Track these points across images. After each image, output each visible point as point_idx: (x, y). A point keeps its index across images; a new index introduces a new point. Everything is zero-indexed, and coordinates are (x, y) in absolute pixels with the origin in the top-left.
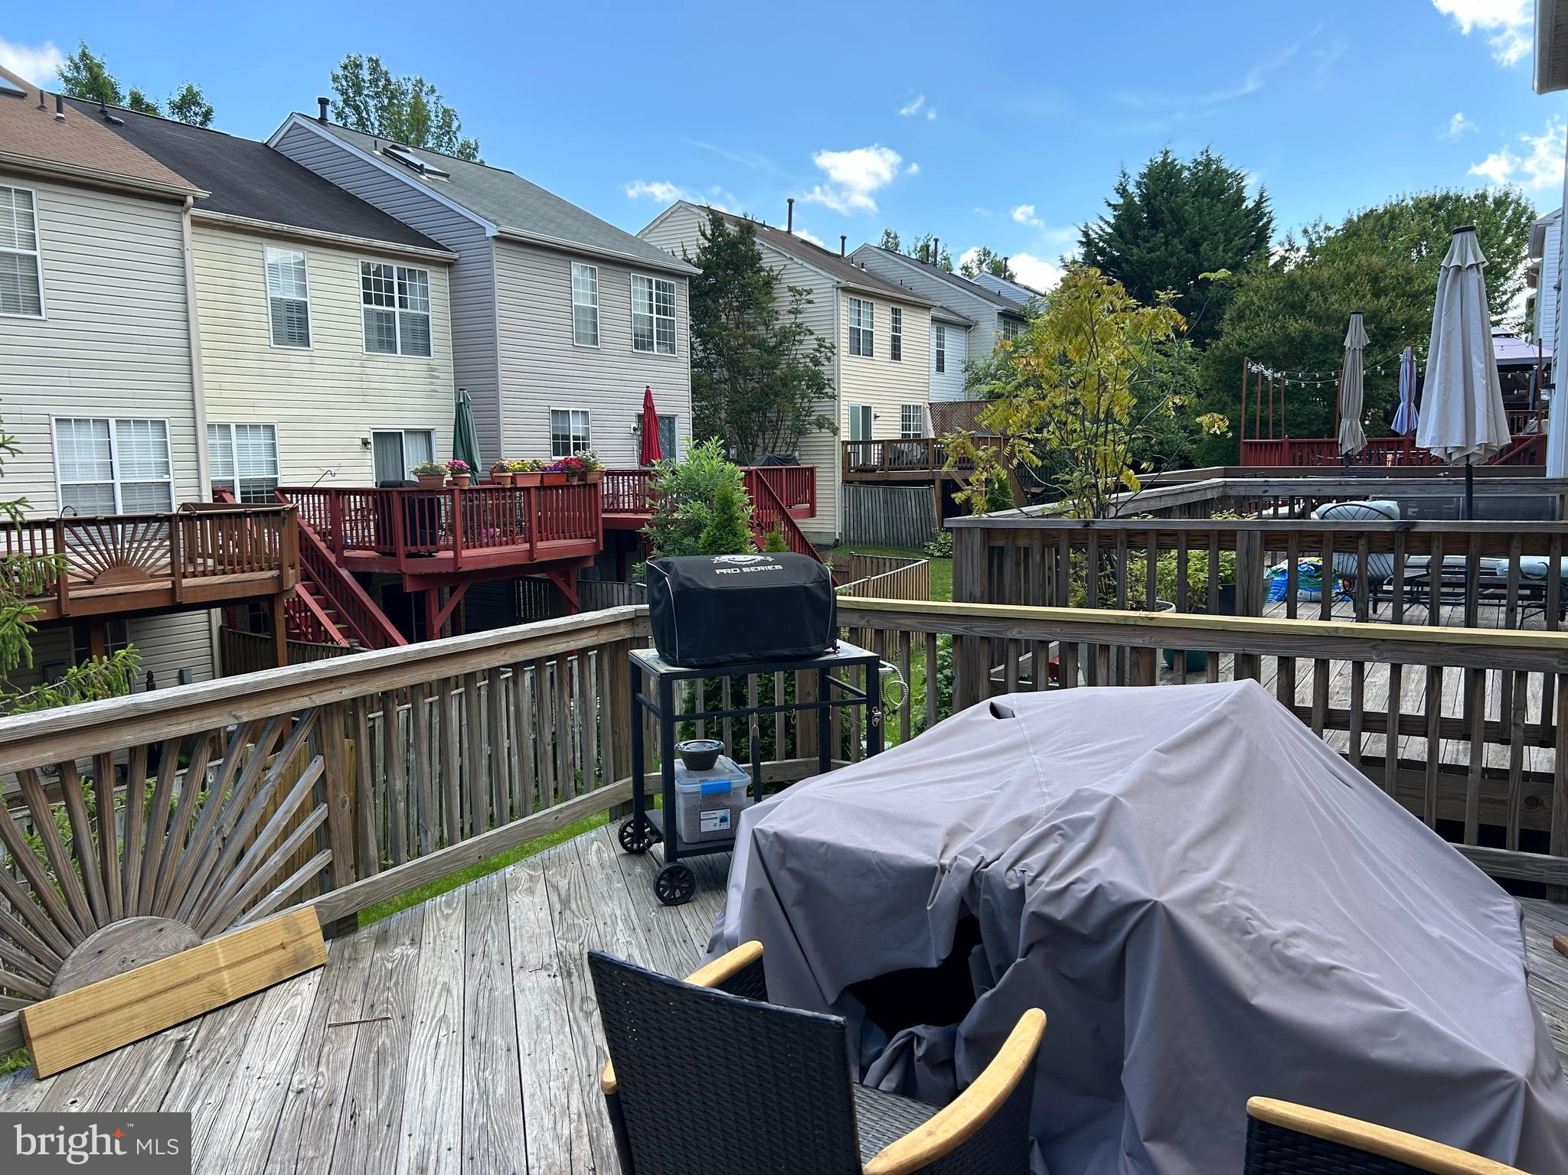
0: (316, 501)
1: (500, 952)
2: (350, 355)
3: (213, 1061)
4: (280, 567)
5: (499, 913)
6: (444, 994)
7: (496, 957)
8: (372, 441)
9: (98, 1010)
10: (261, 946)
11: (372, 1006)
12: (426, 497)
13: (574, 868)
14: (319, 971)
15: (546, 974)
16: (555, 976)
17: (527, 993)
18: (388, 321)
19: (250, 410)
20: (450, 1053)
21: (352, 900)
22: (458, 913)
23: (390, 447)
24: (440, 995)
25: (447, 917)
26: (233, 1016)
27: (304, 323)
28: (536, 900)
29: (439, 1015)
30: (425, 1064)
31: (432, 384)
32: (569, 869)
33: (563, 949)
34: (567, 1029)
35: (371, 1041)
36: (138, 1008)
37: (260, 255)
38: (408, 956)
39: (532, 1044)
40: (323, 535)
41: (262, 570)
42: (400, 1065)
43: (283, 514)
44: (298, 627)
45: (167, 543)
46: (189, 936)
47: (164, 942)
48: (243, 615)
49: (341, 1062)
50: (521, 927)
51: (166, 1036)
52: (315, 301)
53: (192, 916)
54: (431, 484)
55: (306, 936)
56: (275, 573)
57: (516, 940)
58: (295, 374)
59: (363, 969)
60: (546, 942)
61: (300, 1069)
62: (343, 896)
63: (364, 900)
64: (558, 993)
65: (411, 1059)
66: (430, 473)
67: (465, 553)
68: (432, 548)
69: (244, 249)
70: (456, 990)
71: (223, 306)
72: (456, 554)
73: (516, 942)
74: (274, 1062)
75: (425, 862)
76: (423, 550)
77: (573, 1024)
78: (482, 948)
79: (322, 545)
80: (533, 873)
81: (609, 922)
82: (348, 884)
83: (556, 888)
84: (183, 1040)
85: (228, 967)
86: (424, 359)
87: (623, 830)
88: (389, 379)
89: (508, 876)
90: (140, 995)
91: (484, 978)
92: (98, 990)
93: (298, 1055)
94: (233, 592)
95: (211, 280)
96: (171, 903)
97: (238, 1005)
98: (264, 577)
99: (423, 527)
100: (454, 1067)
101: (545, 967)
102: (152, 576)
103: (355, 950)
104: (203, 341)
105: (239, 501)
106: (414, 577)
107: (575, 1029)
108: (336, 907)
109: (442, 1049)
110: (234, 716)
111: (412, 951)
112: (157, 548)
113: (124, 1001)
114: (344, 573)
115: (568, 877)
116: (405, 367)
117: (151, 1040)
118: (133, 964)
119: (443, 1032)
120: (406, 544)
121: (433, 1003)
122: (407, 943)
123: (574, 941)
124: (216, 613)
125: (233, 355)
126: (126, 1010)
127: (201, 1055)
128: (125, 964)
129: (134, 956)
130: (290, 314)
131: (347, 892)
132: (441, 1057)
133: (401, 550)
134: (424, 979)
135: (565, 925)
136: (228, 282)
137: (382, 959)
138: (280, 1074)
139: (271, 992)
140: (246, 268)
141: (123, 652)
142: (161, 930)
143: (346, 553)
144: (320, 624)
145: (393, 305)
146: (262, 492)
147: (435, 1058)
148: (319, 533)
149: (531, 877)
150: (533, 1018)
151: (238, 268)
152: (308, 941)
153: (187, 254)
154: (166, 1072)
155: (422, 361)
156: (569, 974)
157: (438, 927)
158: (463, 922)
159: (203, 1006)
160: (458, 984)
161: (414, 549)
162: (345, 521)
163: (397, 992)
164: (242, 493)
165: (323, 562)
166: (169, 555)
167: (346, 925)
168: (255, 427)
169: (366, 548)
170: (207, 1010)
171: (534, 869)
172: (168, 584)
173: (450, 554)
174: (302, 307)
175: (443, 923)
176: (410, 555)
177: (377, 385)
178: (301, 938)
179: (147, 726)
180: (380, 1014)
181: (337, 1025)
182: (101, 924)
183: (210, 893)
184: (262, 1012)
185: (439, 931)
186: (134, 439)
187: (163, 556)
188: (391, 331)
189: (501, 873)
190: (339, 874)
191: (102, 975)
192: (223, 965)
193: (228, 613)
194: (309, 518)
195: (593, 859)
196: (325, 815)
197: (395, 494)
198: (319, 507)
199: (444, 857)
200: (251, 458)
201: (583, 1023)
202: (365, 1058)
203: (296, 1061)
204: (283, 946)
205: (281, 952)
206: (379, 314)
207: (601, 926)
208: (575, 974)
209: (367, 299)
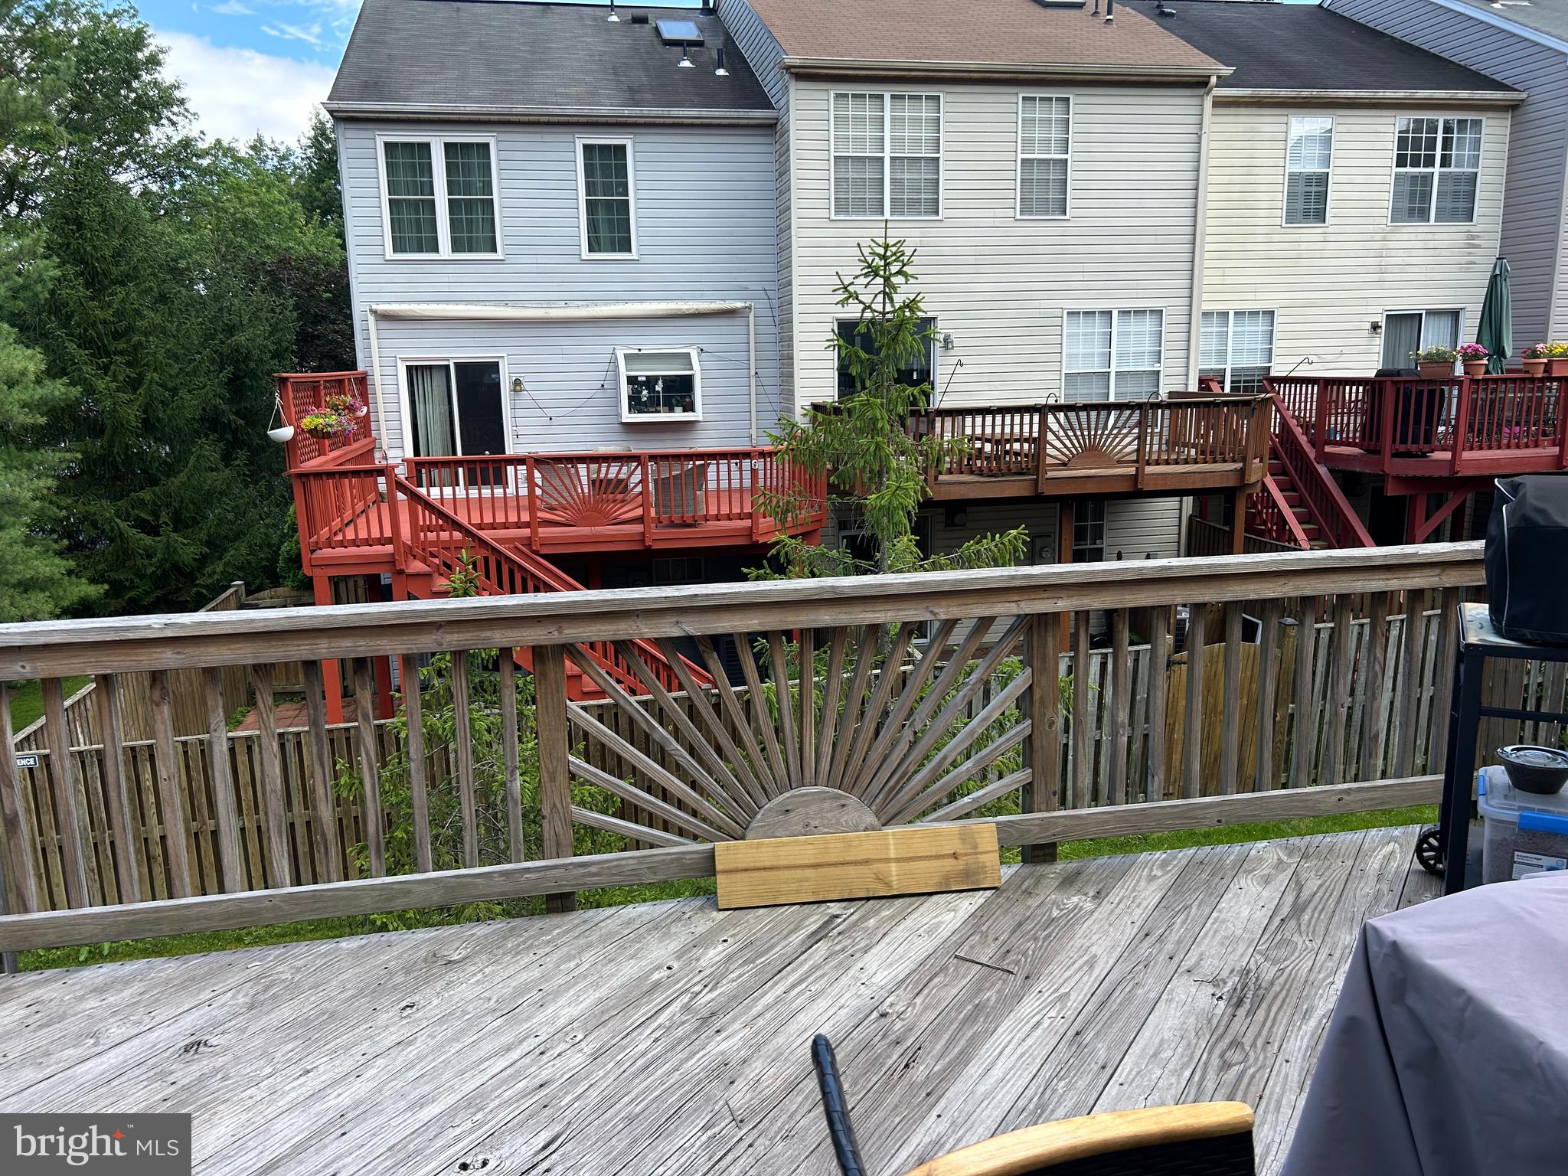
0: (1310, 392)
1: (1179, 942)
2: (1371, 228)
3: (843, 949)
4: (1244, 460)
5: (1212, 894)
6: (1086, 968)
7: (1169, 947)
8: (1383, 324)
9: (775, 863)
10: (934, 849)
11: (1008, 952)
12: (1426, 388)
13: (1339, 869)
14: (988, 893)
15: (1211, 990)
16: (1220, 998)
17: (1173, 1005)
18: (1424, 185)
19: (1250, 296)
20: (1040, 1043)
21: (1047, 830)
22: (1165, 880)
23: (1405, 329)
24: (1080, 968)
25: (1152, 878)
26: (888, 910)
27: (1323, 197)
28: (1265, 893)
29: (1062, 991)
30: (1010, 1042)
31: (1470, 254)
32: (1334, 867)
33: (1253, 967)
34: (1187, 1074)
35: (980, 990)
36: (810, 873)
37: (1283, 128)
38: (1081, 908)
39: (1134, 1073)
40: (1306, 427)
41: (1225, 461)
42: (986, 1031)
43: (1253, 404)
44: (1264, 523)
45: (1136, 431)
46: (870, 818)
47: (846, 818)
48: (1216, 505)
49: (938, 1003)
50: (1224, 921)
51: (829, 907)
52: (1338, 171)
53: (878, 800)
54: (1437, 372)
55: (982, 853)
56: (1239, 465)
57: (1206, 934)
58: (1304, 254)
59: (1029, 907)
60: (1241, 950)
61: (900, 992)
62: (1038, 822)
63: (1060, 833)
64: (1209, 1021)
65: (1000, 1030)
66: (1442, 360)
67: (1466, 455)
68: (1426, 448)
69: (1267, 123)
70: (1099, 970)
71: (1237, 188)
72: (1454, 456)
73: (1204, 938)
74: (886, 973)
75: (1144, 809)
76: (1414, 448)
77: (1199, 1070)
78: (1163, 930)
79: (1303, 439)
80: (1285, 858)
81: (1337, 955)
82: (1047, 810)
83: (1300, 887)
84: (837, 916)
85: (898, 860)
86: (1464, 226)
87: (1423, 839)
88: (1414, 253)
89: (1253, 852)
90: (812, 861)
91: (1141, 966)
92: (778, 845)
93: (908, 975)
94: (1194, 482)
95: (1227, 162)
96: (859, 783)
97: (901, 900)
98: (1227, 469)
99: (1417, 422)
100: (1034, 1059)
101: (1215, 982)
102: (1118, 462)
103: (1037, 882)
104: (1209, 226)
105: (1227, 390)
106: (1399, 479)
107: (1197, 1078)
108: (1029, 831)
109: (1039, 1032)
110: (931, 612)
111: (1088, 905)
112: (1126, 435)
113: (798, 862)
114: (1322, 470)
115: (1324, 878)
116: (1438, 236)
117: (816, 906)
118: (815, 830)
119: (1053, 1013)
120: (1394, 442)
121: (1068, 974)
122: (1091, 894)
123: (1274, 963)
124: (1188, 501)
125: (1241, 238)
126: (798, 871)
127: (840, 938)
128: (807, 829)
129: (816, 823)
130: (1308, 189)
131: (1042, 819)
132: (1030, 1041)
133: (1387, 448)
134: (1078, 941)
135: (1279, 937)
136: (1246, 162)
137: (1054, 903)
138: (882, 988)
139: (935, 898)
140: (1267, 145)
141: (1014, 532)
142: (844, 806)
143: (1328, 449)
144: (1285, 522)
145: (1433, 165)
146: (1253, 381)
147: (1023, 1040)
148: (1301, 426)
149: (1280, 861)
150: (1157, 1041)
151: (1258, 145)
152: (983, 858)
153: (1204, 138)
154: (803, 942)
155: (1460, 229)
156: (1240, 1003)
157: (1136, 885)
158: (1163, 892)
159: (868, 890)
160: (1107, 962)
161: (1402, 448)
162: (1330, 415)
163: (1041, 946)
164: (1232, 382)
165: (1302, 458)
166: (1136, 442)
167: (1041, 853)
168: (1254, 313)
169: (1349, 444)
170: (871, 895)
171: (1290, 855)
172: (1132, 470)
173: (1447, 455)
174: (1323, 180)
175: (1143, 884)
176: (1397, 455)
177: (1399, 261)
178: (976, 854)
179: (844, 610)
180: (1008, 964)
181: (962, 958)
182: (794, 785)
183: (897, 782)
184: (915, 915)
185: (1133, 892)
186: (1132, 329)
187: (1130, 444)
188: (1426, 196)
189: (1248, 845)
190: (1038, 798)
191: (787, 833)
192: (892, 856)
193: (1201, 502)
194: (1294, 411)
195: (1374, 864)
196: (1028, 732)
197: (1389, 384)
198: (1312, 398)
199: (1169, 810)
200: (1246, 346)
201: (1211, 1074)
202: (962, 1005)
203: (903, 981)
204: (955, 856)
205: (951, 861)
206: (1414, 178)
207: (1322, 957)
208: (1247, 1006)
209: (1401, 161)
